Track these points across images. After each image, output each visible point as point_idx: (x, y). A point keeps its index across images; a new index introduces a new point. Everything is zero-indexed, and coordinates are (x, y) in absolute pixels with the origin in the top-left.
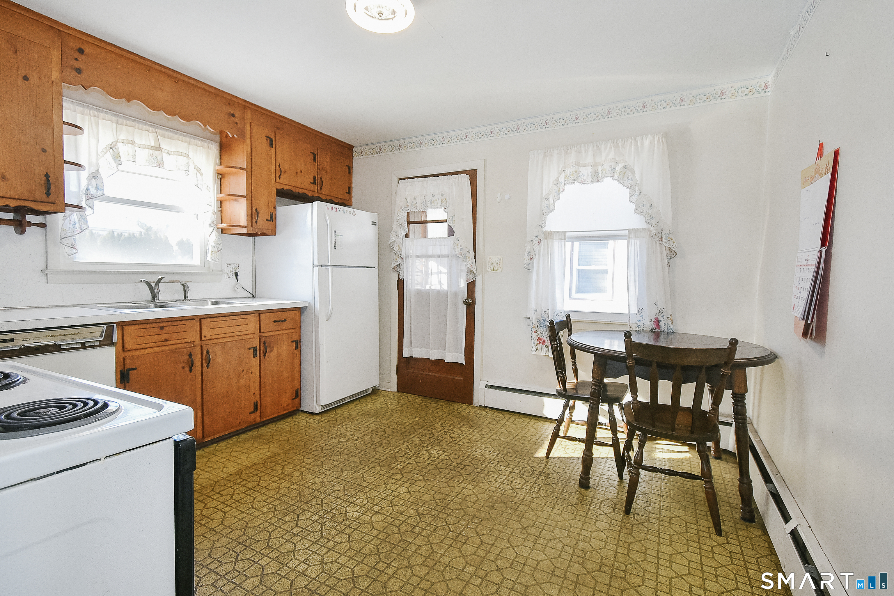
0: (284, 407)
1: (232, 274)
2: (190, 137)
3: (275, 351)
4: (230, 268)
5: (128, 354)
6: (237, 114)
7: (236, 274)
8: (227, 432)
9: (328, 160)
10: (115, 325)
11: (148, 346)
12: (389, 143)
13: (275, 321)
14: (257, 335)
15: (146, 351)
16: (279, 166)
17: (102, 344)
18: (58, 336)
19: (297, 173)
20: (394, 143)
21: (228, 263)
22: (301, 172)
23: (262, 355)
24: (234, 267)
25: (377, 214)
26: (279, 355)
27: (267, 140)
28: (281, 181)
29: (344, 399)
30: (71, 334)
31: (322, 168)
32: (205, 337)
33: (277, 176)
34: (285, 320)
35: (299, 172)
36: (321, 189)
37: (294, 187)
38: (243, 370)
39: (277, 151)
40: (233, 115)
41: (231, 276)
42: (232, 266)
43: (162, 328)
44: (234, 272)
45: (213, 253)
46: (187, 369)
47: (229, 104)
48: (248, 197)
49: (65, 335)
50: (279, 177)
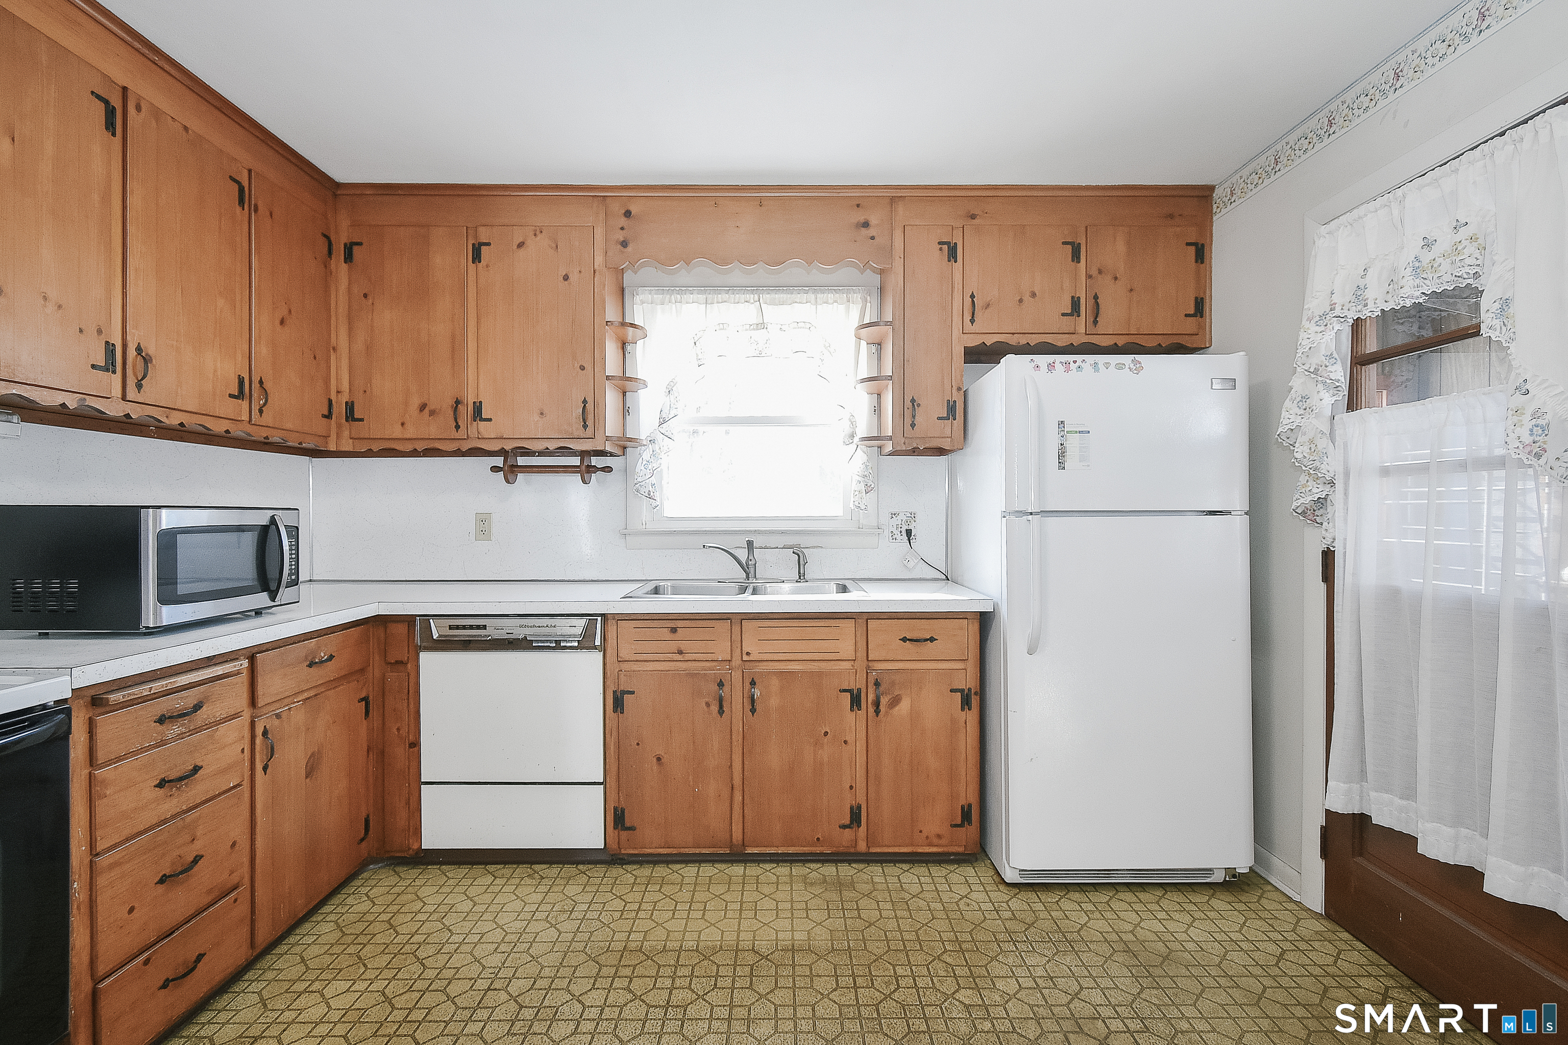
0: (927, 837)
1: (901, 532)
2: (815, 292)
3: (904, 706)
4: (896, 521)
5: (625, 666)
6: (873, 221)
7: (909, 533)
8: (791, 850)
9: (1121, 247)
10: (599, 618)
11: (650, 657)
12: (1299, 132)
13: (904, 640)
14: (861, 664)
15: (651, 666)
16: (972, 296)
17: (581, 646)
18: (531, 627)
19: (1021, 301)
20: (1312, 124)
21: (894, 511)
22: (1033, 295)
23: (871, 710)
24: (905, 518)
25: (1242, 353)
26: (915, 716)
27: (941, 249)
28: (976, 328)
29: (1108, 872)
30: (547, 626)
31: (1100, 272)
32: (748, 654)
33: (968, 317)
34: (932, 639)
35: (1027, 298)
36: (1095, 322)
37: (1013, 334)
38: (826, 734)
39: (967, 268)
40: (866, 225)
41: (899, 537)
42: (902, 517)
43: (674, 630)
44: (905, 528)
45: (857, 493)
46: (715, 708)
47: (858, 206)
48: (895, 378)
49: (539, 627)
50: (972, 321)
